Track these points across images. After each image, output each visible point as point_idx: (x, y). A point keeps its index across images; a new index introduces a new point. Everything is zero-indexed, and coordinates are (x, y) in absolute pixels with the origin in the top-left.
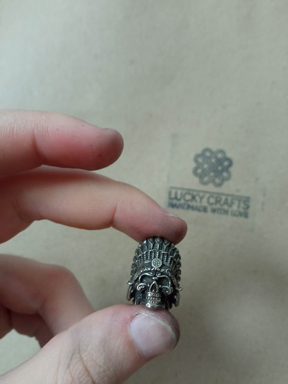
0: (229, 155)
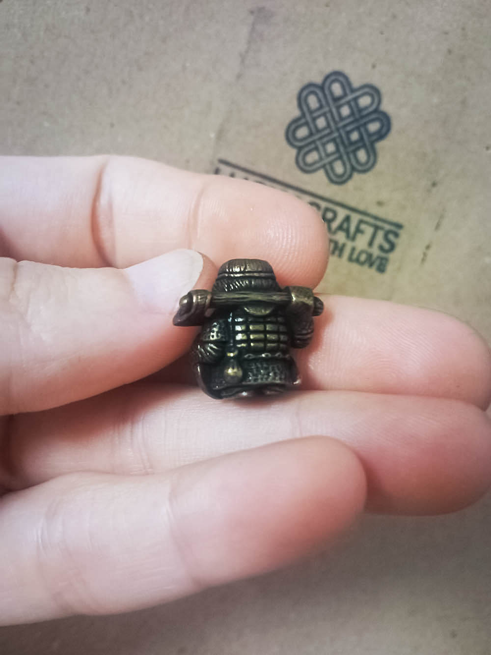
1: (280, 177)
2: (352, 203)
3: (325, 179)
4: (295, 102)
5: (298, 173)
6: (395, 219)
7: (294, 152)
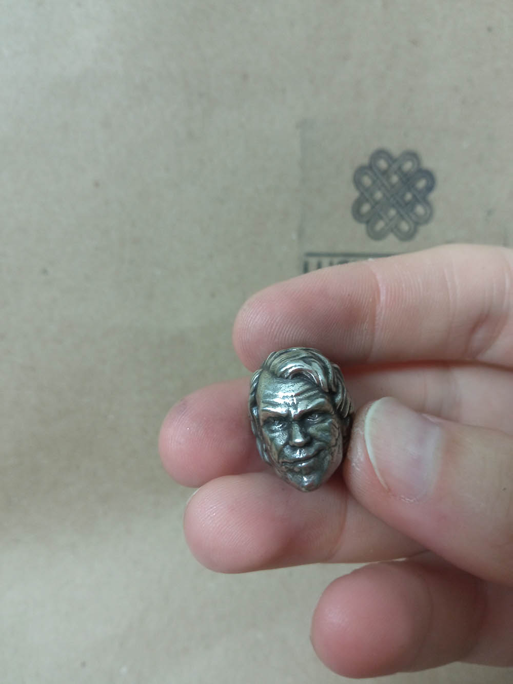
0: (428, 163)
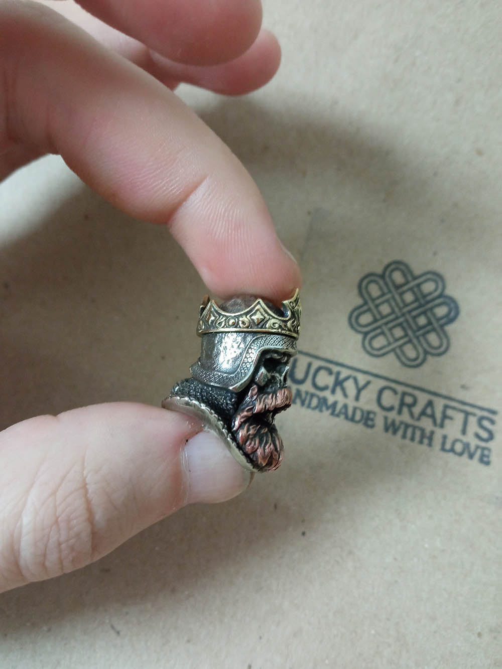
1: (347, 362)
2: (432, 389)
3: (398, 364)
4: (356, 291)
5: (367, 357)
6: (486, 405)
7: (360, 337)
